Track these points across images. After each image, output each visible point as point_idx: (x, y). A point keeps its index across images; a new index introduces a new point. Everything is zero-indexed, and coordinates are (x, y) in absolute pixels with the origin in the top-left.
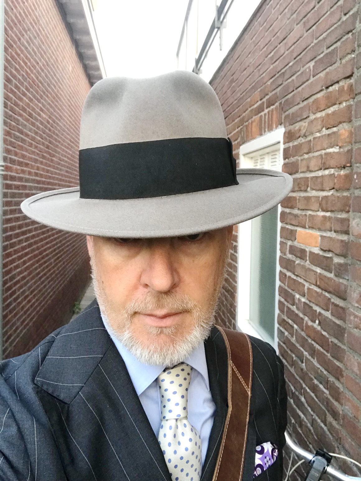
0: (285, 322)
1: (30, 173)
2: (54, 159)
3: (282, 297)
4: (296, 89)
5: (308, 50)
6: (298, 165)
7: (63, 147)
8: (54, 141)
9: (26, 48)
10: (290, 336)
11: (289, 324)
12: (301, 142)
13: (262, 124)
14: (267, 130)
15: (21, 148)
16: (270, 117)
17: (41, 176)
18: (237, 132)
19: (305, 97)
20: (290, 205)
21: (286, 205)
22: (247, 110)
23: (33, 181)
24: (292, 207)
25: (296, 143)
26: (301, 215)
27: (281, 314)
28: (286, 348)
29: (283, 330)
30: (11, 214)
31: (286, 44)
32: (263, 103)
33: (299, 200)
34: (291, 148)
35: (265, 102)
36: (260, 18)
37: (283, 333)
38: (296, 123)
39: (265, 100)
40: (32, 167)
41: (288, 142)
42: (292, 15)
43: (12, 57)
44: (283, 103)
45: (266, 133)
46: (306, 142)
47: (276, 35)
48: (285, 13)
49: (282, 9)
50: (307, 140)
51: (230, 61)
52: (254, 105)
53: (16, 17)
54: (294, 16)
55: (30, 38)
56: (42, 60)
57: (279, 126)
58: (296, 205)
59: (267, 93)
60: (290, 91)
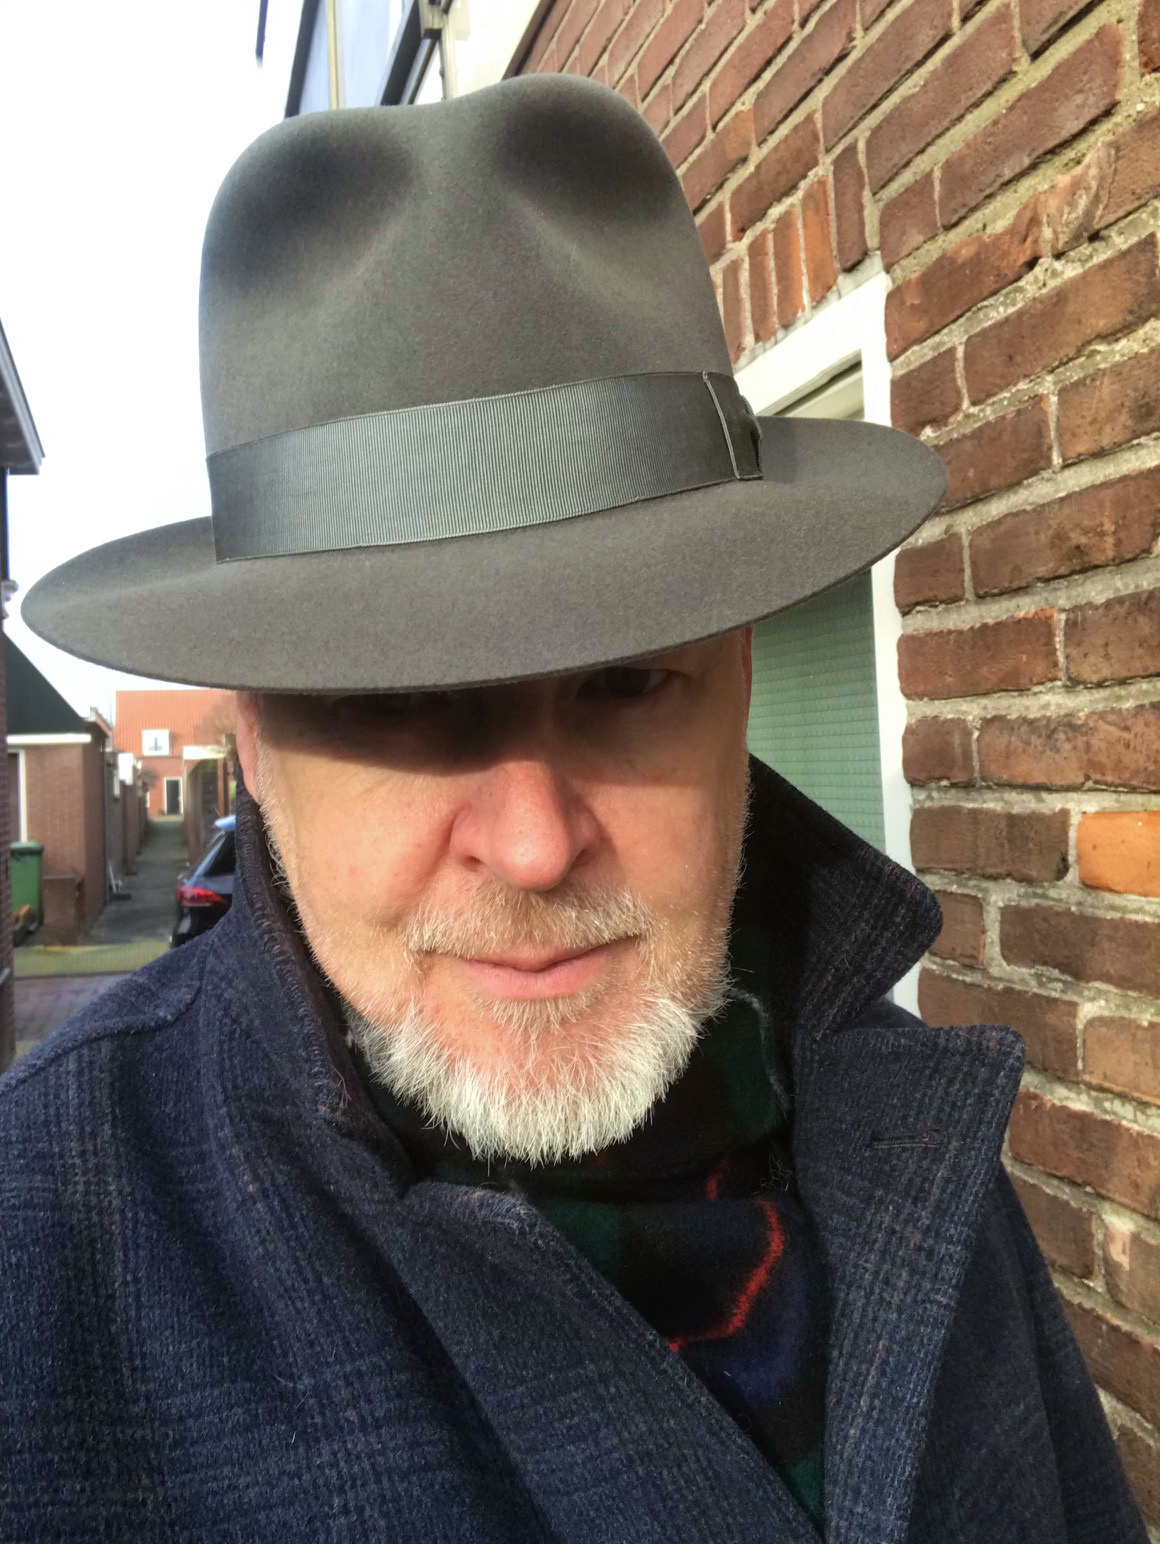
4: (965, 19)
6: (1040, 430)
12: (1044, 291)
16: (771, 263)
25: (997, 311)
32: (719, 213)
33: (1071, 625)
34: (960, 353)
35: (727, 207)
38: (990, 196)
39: (724, 196)
41: (937, 332)
44: (861, 146)
50: (1102, 254)
57: (842, 279)
58: (1056, 664)
59: (733, 156)
60: (919, 56)
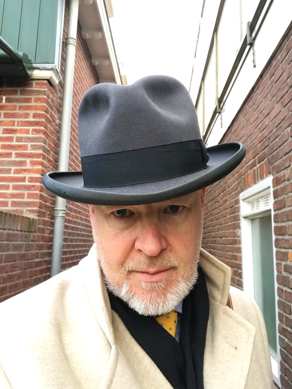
0: (285, 330)
1: (81, 219)
3: (281, 309)
4: (280, 147)
5: (285, 120)
6: (285, 202)
10: (290, 341)
11: (288, 331)
12: (286, 185)
13: (255, 176)
14: (259, 179)
16: (261, 169)
18: (237, 183)
19: (285, 152)
20: (282, 233)
21: (278, 233)
22: (244, 166)
23: (83, 225)
24: (283, 234)
25: (282, 186)
26: (290, 239)
27: (281, 324)
28: (286, 353)
29: (283, 337)
30: (67, 248)
31: (269, 118)
32: (256, 159)
33: (288, 227)
34: (279, 190)
36: (250, 103)
37: (284, 340)
38: (281, 171)
39: (256, 158)
40: (83, 215)
41: (276, 186)
42: (273, 98)
43: (74, 137)
44: (270, 158)
45: (259, 182)
46: (290, 184)
47: (262, 113)
48: (268, 97)
49: (265, 95)
51: (229, 135)
52: (248, 162)
54: (274, 98)
57: (269, 175)
58: (287, 232)
59: (258, 153)
60: (275, 150)
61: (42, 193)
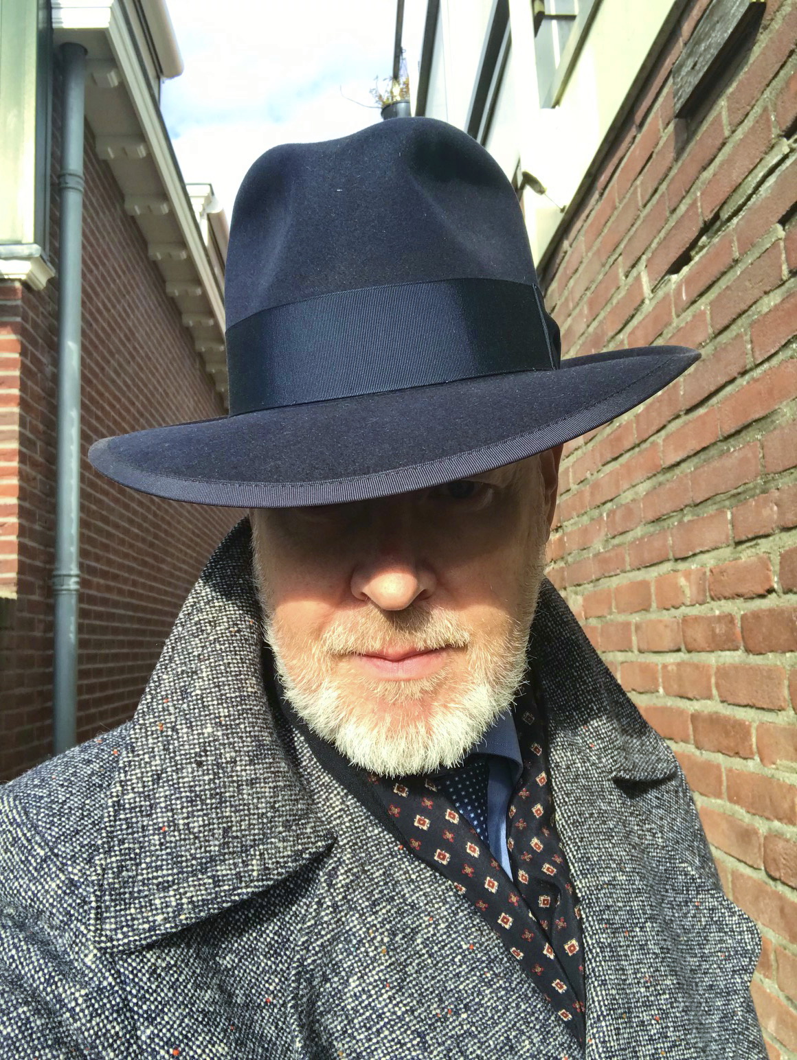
1: (120, 592)
2: (163, 566)
7: (180, 546)
8: (163, 535)
9: (113, 382)
15: (106, 547)
17: (140, 597)
23: (127, 606)
40: (125, 581)
43: (92, 399)
53: (97, 336)
55: (120, 365)
56: (141, 397)
61: (23, 540)
